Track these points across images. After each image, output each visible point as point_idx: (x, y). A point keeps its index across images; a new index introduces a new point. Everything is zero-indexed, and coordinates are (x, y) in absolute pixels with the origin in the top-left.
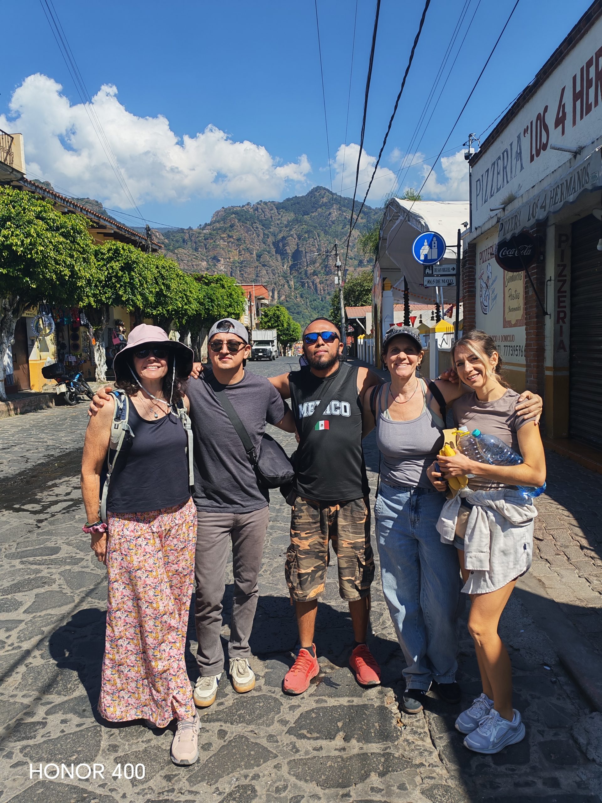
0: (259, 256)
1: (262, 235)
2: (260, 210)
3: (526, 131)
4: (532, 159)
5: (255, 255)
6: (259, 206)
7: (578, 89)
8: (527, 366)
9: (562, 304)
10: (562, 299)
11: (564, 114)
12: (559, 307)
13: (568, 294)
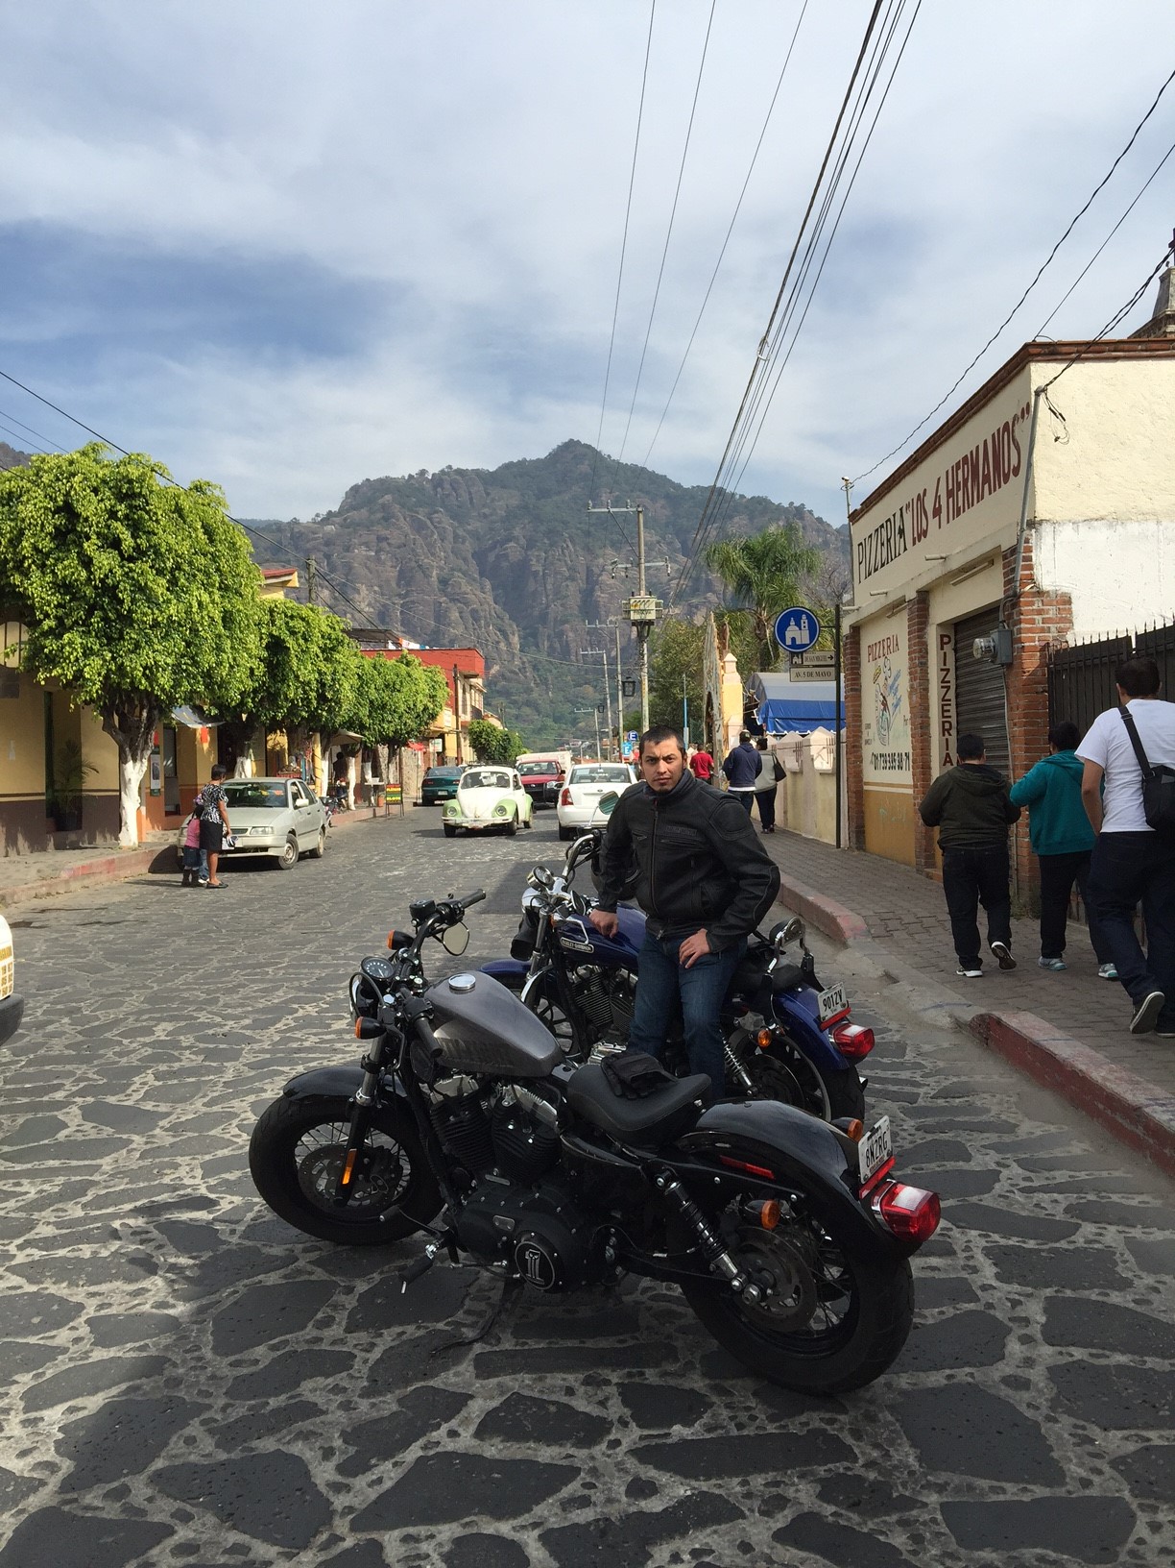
0: (444, 582)
1: (450, 537)
2: (447, 486)
3: (908, 506)
4: (914, 544)
5: (434, 579)
6: (444, 477)
7: (950, 487)
8: (915, 786)
9: (946, 714)
10: (946, 708)
11: (940, 506)
12: (944, 717)
13: (953, 702)
